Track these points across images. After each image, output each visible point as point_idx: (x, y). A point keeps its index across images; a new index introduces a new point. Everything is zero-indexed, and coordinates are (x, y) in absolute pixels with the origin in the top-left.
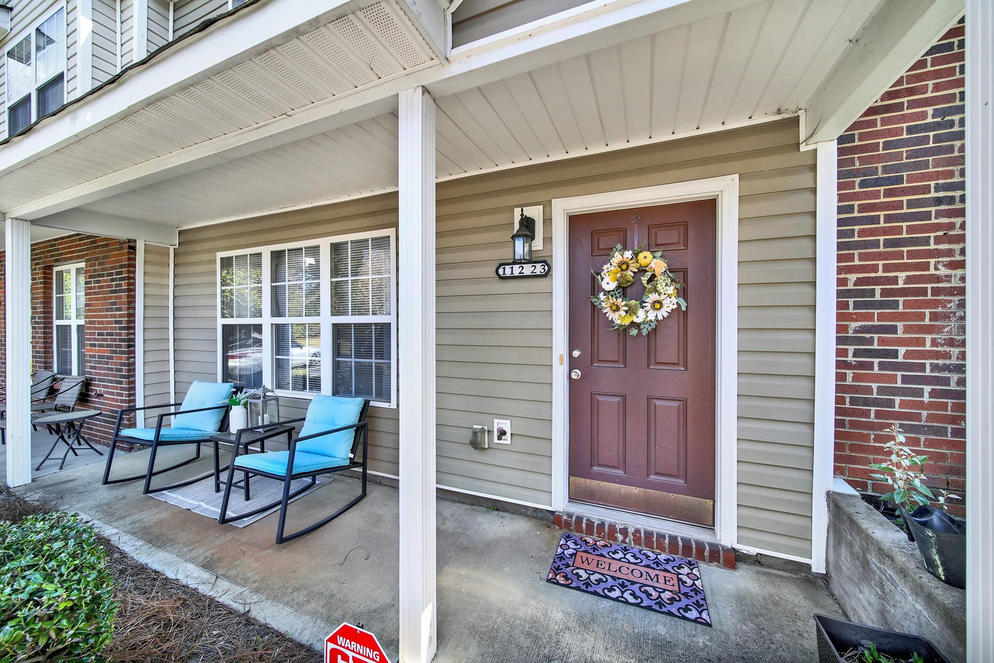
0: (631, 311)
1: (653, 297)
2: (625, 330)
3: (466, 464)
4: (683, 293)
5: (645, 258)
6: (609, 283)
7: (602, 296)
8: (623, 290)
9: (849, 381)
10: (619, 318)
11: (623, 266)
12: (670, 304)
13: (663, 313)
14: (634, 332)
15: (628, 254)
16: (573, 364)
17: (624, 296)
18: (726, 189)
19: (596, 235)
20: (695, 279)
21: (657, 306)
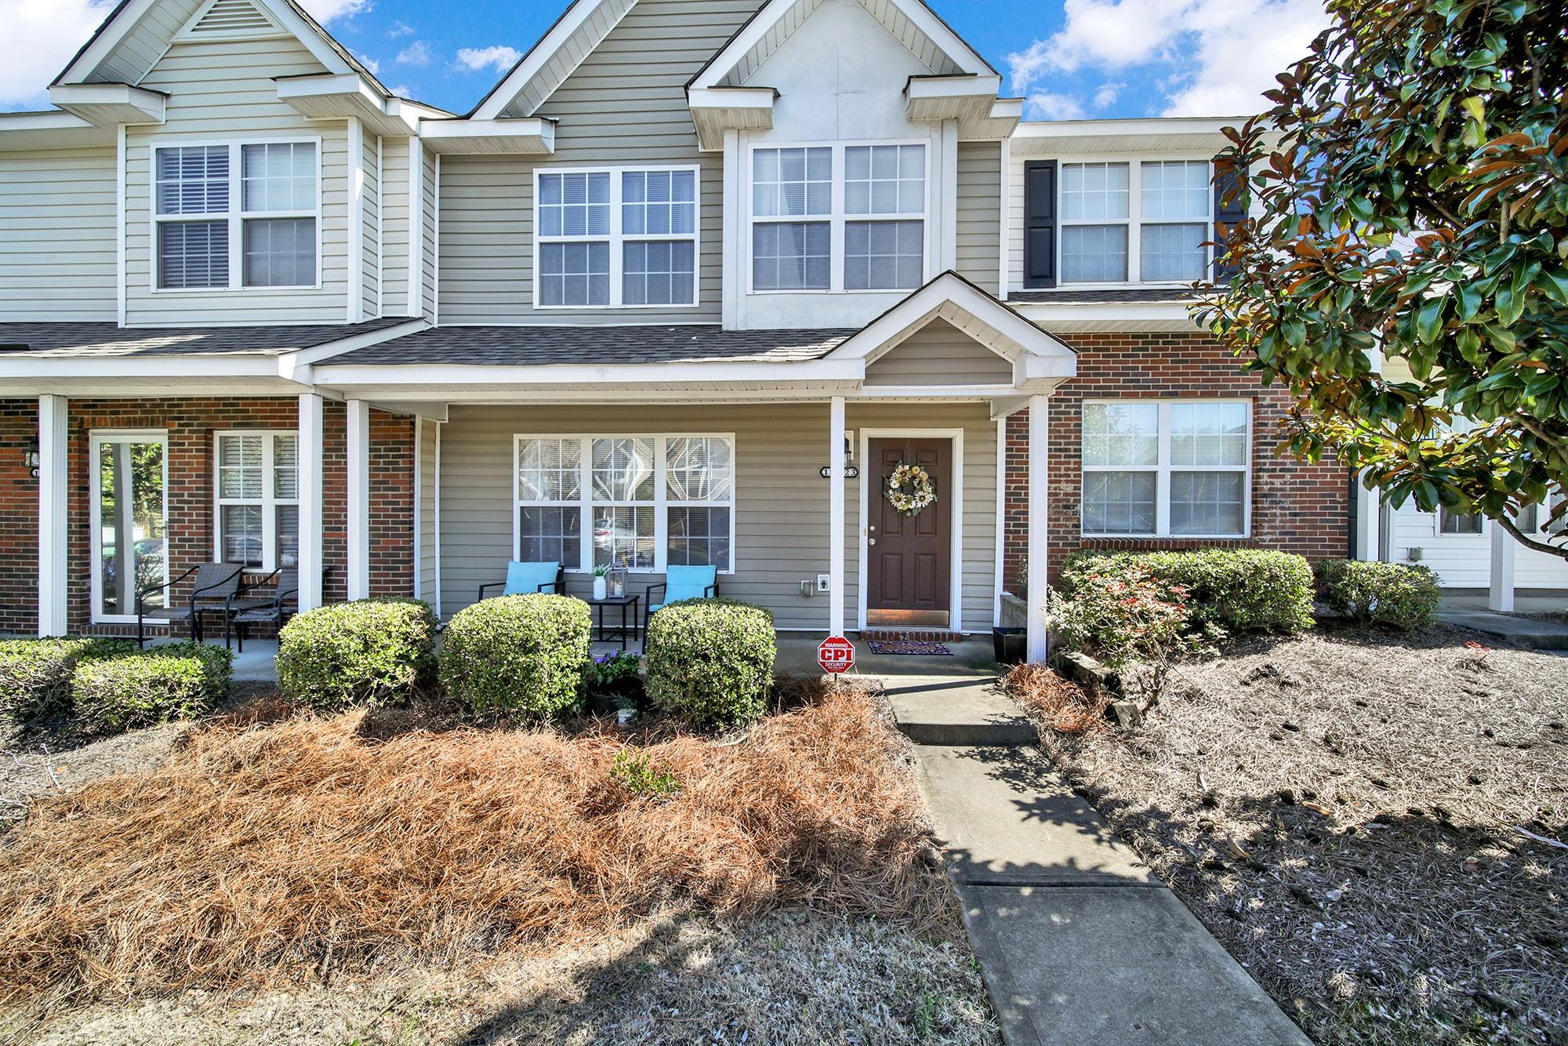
0: (908, 502)
1: (921, 493)
2: (904, 512)
3: (808, 610)
4: (935, 492)
5: (916, 470)
6: (895, 484)
7: (891, 492)
8: (902, 488)
9: (1011, 540)
10: (900, 506)
11: (903, 473)
12: (929, 498)
13: (925, 503)
14: (909, 514)
15: (907, 467)
16: (871, 535)
17: (902, 491)
18: (957, 435)
19: (886, 454)
20: (942, 484)
21: (922, 498)
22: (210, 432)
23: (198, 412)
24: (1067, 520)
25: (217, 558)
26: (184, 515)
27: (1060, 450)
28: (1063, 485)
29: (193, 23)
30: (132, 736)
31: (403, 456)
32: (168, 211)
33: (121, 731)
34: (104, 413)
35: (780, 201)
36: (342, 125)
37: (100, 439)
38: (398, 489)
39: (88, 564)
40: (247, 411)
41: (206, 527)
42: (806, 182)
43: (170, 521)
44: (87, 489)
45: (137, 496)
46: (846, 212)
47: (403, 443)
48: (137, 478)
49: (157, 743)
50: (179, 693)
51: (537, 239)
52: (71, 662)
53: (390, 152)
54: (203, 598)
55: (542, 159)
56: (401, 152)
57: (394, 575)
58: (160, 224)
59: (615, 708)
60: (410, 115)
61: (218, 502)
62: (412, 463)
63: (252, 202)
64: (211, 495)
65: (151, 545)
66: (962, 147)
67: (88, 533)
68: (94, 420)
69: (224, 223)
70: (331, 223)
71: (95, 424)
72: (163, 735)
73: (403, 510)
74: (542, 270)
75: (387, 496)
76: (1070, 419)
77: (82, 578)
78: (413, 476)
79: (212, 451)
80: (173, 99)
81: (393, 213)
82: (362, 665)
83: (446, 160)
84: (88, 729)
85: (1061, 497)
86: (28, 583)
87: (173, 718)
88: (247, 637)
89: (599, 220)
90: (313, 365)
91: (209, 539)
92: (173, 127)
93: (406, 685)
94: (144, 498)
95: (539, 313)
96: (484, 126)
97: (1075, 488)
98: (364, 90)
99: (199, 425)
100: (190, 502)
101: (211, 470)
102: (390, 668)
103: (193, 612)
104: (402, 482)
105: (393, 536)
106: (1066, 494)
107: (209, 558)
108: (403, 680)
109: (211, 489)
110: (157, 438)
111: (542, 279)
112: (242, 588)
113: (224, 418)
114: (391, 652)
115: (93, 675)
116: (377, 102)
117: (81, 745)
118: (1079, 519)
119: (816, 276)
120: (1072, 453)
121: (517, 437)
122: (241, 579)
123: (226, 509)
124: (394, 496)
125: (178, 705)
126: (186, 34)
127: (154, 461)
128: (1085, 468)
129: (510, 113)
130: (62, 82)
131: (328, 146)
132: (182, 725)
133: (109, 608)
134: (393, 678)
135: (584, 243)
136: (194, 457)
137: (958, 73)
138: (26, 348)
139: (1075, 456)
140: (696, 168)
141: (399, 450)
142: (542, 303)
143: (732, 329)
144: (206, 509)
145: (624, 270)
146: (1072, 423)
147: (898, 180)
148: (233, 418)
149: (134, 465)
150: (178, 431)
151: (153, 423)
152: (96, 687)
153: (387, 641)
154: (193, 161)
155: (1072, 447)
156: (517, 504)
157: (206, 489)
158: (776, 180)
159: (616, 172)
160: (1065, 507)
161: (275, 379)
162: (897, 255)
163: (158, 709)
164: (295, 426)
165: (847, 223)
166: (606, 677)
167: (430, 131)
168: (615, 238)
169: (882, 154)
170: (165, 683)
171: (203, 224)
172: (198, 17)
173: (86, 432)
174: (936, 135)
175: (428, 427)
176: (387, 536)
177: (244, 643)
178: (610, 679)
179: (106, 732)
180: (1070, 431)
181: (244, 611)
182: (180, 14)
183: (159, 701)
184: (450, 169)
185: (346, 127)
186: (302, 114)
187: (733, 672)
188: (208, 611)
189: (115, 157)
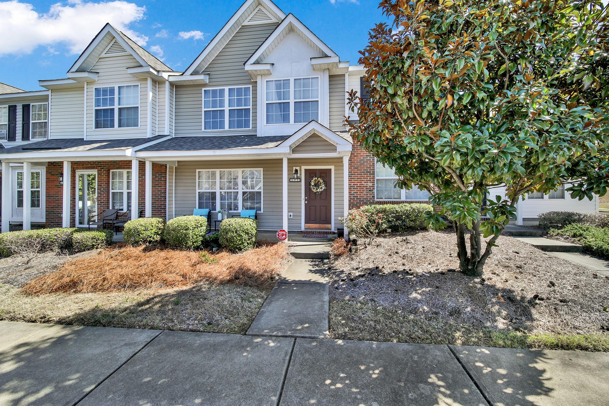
0: (317, 189)
1: (321, 186)
2: (316, 193)
4: (325, 186)
5: (319, 179)
6: (313, 184)
7: (311, 186)
10: (314, 191)
11: (316, 180)
12: (324, 188)
13: (322, 190)
15: (316, 178)
16: (306, 200)
17: (315, 186)
18: (332, 168)
19: (310, 174)
20: (328, 184)
21: (321, 188)
22: (109, 170)
23: (106, 164)
24: (370, 195)
25: (111, 208)
26: (102, 195)
27: (368, 172)
28: (369, 183)
29: (105, 52)
30: (87, 252)
31: (163, 177)
32: (98, 106)
33: (84, 251)
34: (80, 165)
35: (274, 96)
36: (146, 79)
37: (78, 173)
38: (162, 187)
39: (75, 210)
40: (119, 164)
41: (108, 199)
42: (282, 90)
43: (98, 197)
44: (75, 187)
45: (88, 190)
46: (295, 99)
47: (163, 173)
48: (89, 184)
49: (93, 254)
50: (98, 242)
51: (203, 110)
52: (72, 233)
53: (160, 86)
54: (106, 220)
55: (205, 85)
56: (163, 86)
57: (160, 213)
58: (96, 110)
59: (213, 247)
60: (165, 75)
61: (111, 191)
62: (166, 179)
63: (121, 103)
64: (109, 189)
65: (92, 207)
66: (330, 76)
67: (75, 200)
68: (77, 167)
69: (113, 109)
70: (142, 109)
71: (77, 168)
72: (94, 252)
73: (163, 193)
74: (205, 119)
75: (158, 189)
76: (371, 162)
77: (73, 214)
78: (166, 183)
79: (109, 176)
80: (99, 74)
81: (161, 104)
82: (145, 234)
83: (177, 87)
84: (76, 250)
85: (368, 187)
86: (58, 215)
87: (97, 248)
88: (119, 231)
89: (222, 104)
90: (136, 151)
91: (108, 202)
92: (99, 82)
93: (157, 240)
94: (91, 190)
95: (204, 132)
96: (187, 77)
97: (373, 184)
98: (152, 70)
99: (106, 168)
100: (103, 191)
101: (109, 181)
102: (153, 235)
103: (104, 223)
104: (163, 185)
105: (160, 201)
106: (370, 186)
107: (108, 208)
108: (156, 239)
109: (109, 187)
110: (95, 172)
111: (205, 122)
112: (117, 217)
113: (113, 166)
114: (153, 231)
115: (77, 236)
116: (155, 73)
117: (74, 254)
118: (374, 195)
119: (285, 119)
120: (372, 173)
121: (197, 170)
122: (117, 214)
123: (113, 193)
124: (161, 189)
125: (98, 245)
126: (103, 55)
127: (94, 179)
128: (376, 178)
129: (195, 73)
130: (70, 72)
131: (142, 86)
132: (99, 250)
133: (81, 223)
134: (153, 238)
135: (218, 110)
136: (104, 178)
137: (326, 56)
138: (60, 148)
139: (372, 174)
140: (251, 86)
141: (162, 175)
142: (205, 129)
143: (260, 136)
144: (108, 193)
145: (229, 118)
146: (372, 163)
147: (310, 88)
148: (115, 166)
149: (88, 180)
150: (100, 170)
151: (93, 168)
152: (78, 239)
153: (151, 228)
154: (105, 91)
155: (371, 171)
156: (197, 191)
157: (108, 187)
158: (273, 90)
159: (227, 89)
160: (370, 191)
161: (125, 156)
162: (311, 112)
163: (93, 245)
164: (131, 168)
165: (295, 102)
166: (210, 239)
167: (172, 79)
168: (227, 108)
169: (305, 81)
170: (95, 239)
171: (107, 109)
172: (106, 50)
173: (75, 171)
174: (322, 74)
175: (171, 168)
176: (158, 201)
177: (117, 233)
178: (211, 239)
179: (80, 251)
180: (371, 166)
181: (117, 223)
182: (102, 50)
183: (94, 243)
184: (178, 89)
185: (147, 80)
186: (135, 77)
187: (240, 236)
188: (108, 223)
189: (84, 90)
